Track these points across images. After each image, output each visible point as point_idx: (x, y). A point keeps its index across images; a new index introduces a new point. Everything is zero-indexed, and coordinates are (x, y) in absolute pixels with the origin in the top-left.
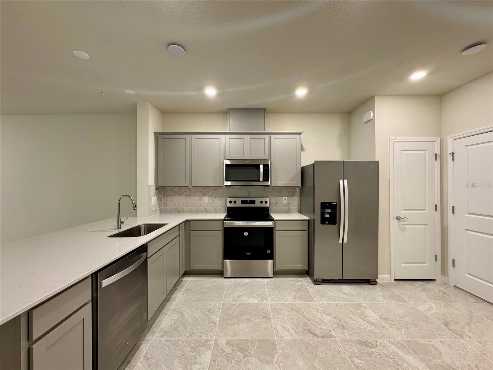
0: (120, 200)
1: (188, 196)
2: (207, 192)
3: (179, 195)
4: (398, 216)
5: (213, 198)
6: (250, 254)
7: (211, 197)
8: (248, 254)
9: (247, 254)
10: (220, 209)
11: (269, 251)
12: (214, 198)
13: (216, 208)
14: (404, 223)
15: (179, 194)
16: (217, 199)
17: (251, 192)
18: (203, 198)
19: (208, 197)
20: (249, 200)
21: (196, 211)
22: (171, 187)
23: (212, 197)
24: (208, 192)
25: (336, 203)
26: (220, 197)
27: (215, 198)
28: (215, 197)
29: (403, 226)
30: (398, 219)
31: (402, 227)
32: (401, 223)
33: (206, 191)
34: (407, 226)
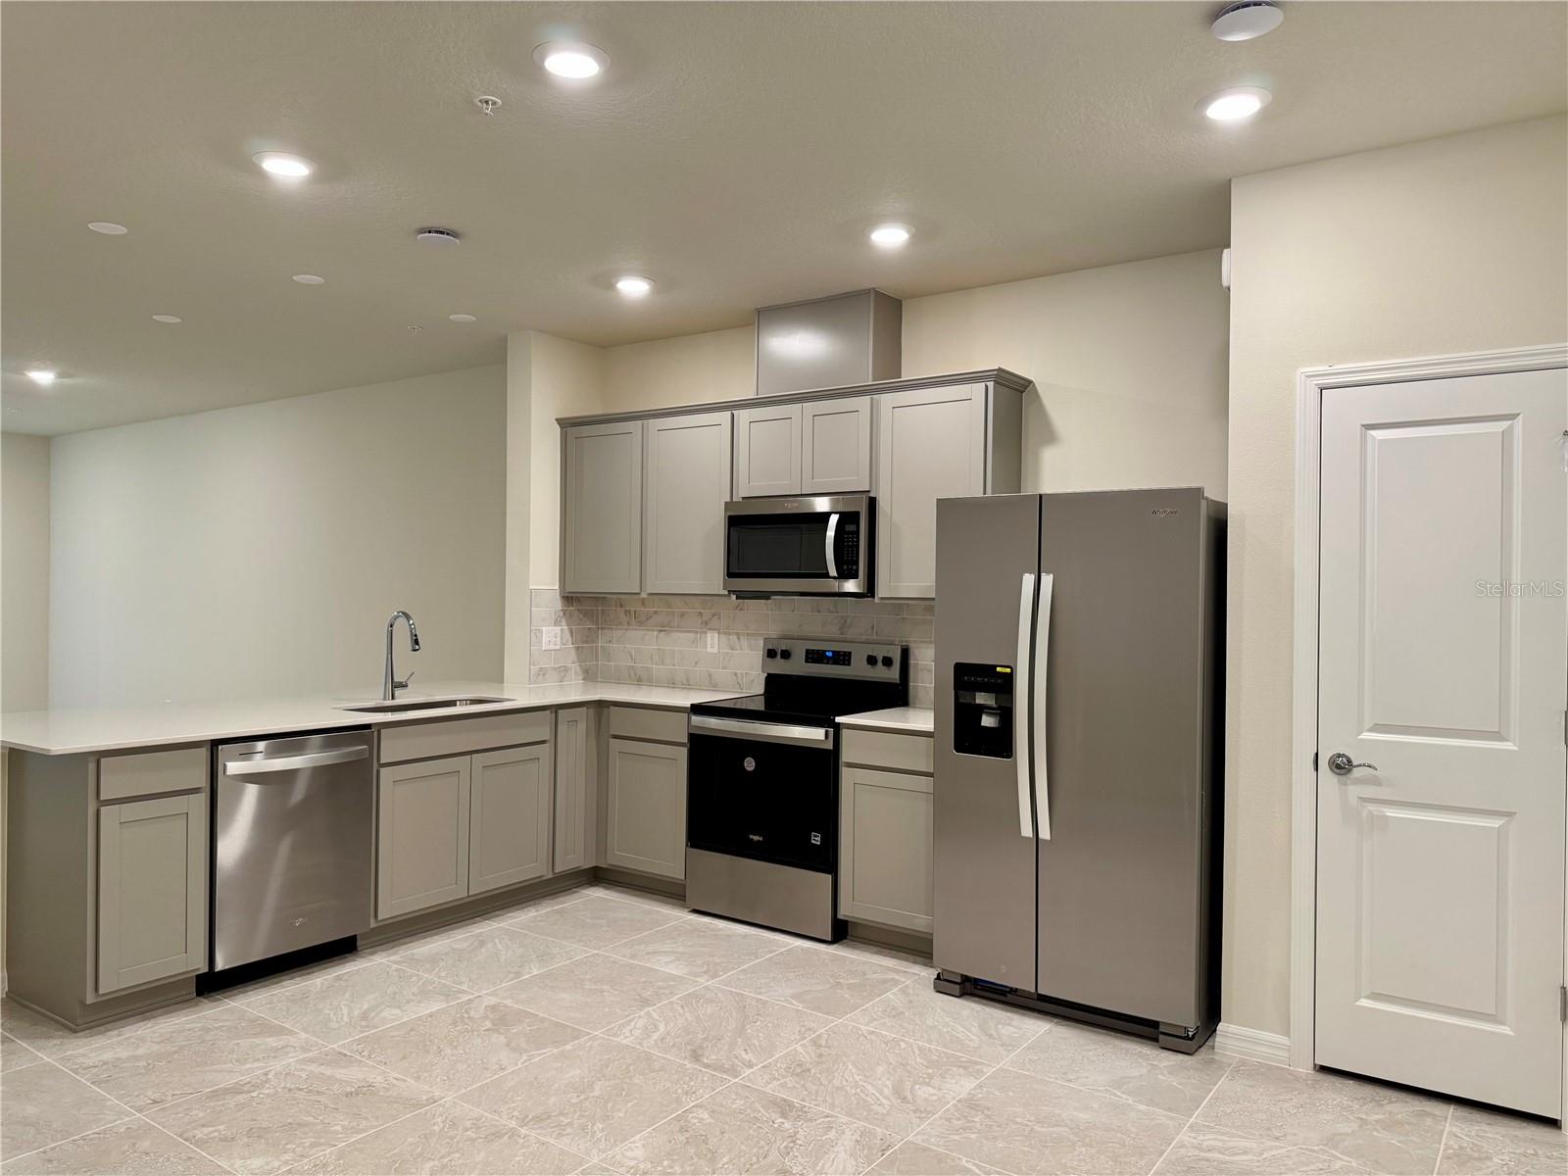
0: (391, 626)
1: (663, 628)
2: (714, 615)
3: (641, 623)
4: (1339, 756)
5: (731, 637)
6: (761, 839)
7: (725, 633)
8: (756, 838)
9: (751, 836)
10: (753, 681)
11: (819, 839)
12: (735, 637)
13: (739, 676)
14: (1370, 791)
15: (641, 621)
16: (744, 642)
17: (849, 620)
18: (703, 635)
19: (716, 635)
20: (833, 652)
21: (685, 682)
22: (622, 596)
23: (729, 634)
24: (720, 614)
25: (1008, 670)
26: (753, 635)
27: (739, 638)
28: (737, 634)
29: (1371, 807)
30: (1342, 766)
31: (1365, 813)
32: (1354, 791)
33: (713, 611)
34: (1391, 812)
